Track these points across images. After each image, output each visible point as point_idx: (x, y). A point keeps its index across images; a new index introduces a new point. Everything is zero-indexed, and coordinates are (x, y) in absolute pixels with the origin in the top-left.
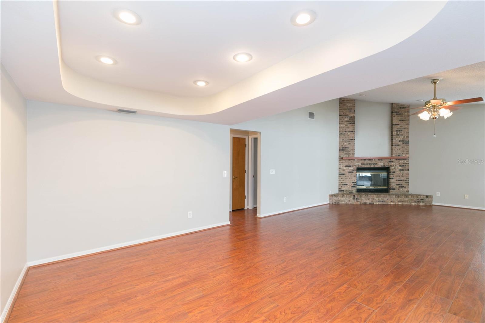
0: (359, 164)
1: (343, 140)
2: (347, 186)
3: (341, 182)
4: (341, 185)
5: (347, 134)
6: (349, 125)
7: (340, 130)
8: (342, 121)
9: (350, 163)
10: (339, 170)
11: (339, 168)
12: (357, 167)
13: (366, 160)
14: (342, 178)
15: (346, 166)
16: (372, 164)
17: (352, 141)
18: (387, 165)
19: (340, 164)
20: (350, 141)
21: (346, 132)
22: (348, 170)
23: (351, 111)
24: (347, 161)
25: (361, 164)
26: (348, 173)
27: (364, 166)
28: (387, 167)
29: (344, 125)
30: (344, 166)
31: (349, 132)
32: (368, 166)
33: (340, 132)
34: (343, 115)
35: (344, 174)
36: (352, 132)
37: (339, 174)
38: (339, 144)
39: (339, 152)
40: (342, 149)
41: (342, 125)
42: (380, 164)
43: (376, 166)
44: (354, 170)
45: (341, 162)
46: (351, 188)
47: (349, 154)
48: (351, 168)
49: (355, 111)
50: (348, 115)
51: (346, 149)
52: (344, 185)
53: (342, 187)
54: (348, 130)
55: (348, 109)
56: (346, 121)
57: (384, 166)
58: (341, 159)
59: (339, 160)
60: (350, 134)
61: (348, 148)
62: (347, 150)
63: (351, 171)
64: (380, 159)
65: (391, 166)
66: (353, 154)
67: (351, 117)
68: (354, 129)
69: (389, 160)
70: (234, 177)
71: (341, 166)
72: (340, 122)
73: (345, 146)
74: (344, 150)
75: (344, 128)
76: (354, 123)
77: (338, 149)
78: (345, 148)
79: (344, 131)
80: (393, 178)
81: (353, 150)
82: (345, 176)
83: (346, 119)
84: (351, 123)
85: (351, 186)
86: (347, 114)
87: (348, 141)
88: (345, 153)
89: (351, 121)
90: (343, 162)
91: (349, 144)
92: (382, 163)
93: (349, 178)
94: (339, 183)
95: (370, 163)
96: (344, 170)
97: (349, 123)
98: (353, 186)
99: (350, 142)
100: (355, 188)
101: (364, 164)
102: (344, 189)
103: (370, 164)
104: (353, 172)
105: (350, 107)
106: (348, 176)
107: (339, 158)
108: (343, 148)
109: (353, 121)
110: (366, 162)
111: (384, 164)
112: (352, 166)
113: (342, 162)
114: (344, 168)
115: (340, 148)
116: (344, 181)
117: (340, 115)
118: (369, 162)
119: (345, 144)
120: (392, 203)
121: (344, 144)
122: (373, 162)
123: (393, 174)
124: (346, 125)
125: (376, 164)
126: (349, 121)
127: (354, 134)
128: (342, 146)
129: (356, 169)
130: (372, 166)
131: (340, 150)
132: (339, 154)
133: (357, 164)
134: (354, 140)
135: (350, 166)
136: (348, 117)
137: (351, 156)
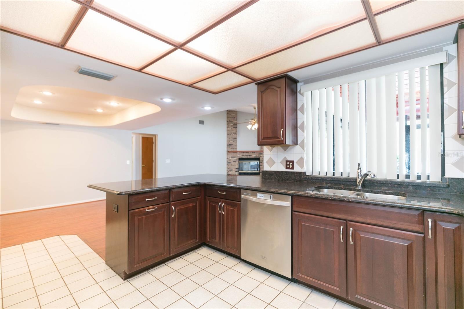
0: (240, 156)
1: (229, 139)
2: (232, 171)
3: (228, 168)
4: (229, 171)
5: (232, 135)
6: (233, 129)
7: (227, 132)
8: (229, 126)
9: (234, 155)
10: (227, 160)
11: (227, 159)
12: (239, 157)
14: (229, 166)
15: (232, 157)
18: (258, 156)
19: (227, 156)
20: (234, 139)
21: (231, 133)
22: (233, 160)
23: (234, 119)
24: (232, 154)
26: (233, 162)
27: (243, 157)
28: (258, 157)
29: (230, 129)
30: (231, 157)
31: (233, 133)
32: (246, 157)
33: (227, 133)
34: (229, 122)
35: (230, 163)
36: (235, 133)
37: (227, 163)
38: (227, 141)
39: (227, 147)
40: (229, 145)
41: (228, 129)
42: (254, 156)
43: (251, 157)
44: (237, 160)
46: (235, 172)
47: (233, 149)
48: (235, 159)
49: (237, 119)
50: (232, 122)
52: (231, 170)
53: (229, 172)
54: (233, 132)
55: (233, 117)
56: (232, 126)
57: (256, 157)
58: (228, 152)
59: (227, 153)
60: (234, 135)
61: (233, 144)
62: (232, 146)
63: (235, 160)
64: (254, 152)
65: (260, 157)
66: (236, 149)
67: (235, 123)
68: (237, 131)
69: (259, 153)
70: (143, 165)
72: (227, 126)
73: (231, 143)
74: (230, 146)
75: (230, 130)
76: (237, 127)
77: (226, 145)
78: (231, 144)
79: (230, 132)
80: (261, 165)
81: (236, 146)
82: (231, 164)
83: (232, 125)
84: (235, 127)
86: (232, 120)
87: (233, 139)
88: (231, 148)
89: (234, 126)
91: (234, 142)
92: (255, 155)
93: (234, 166)
94: (227, 169)
96: (230, 160)
97: (233, 127)
98: (236, 171)
100: (238, 172)
101: (243, 156)
102: (230, 173)
103: (247, 156)
104: (236, 161)
105: (234, 116)
106: (233, 164)
107: (227, 152)
108: (229, 144)
109: (236, 126)
110: (244, 154)
111: (256, 155)
112: (236, 157)
113: (229, 155)
114: (231, 159)
115: (227, 144)
116: (230, 167)
117: (227, 122)
118: (247, 154)
119: (231, 141)
121: (230, 142)
122: (249, 154)
123: (261, 162)
124: (232, 129)
125: (251, 155)
127: (237, 135)
128: (229, 143)
129: (238, 159)
130: (249, 157)
131: (227, 146)
132: (227, 149)
133: (238, 156)
134: (236, 139)
135: (234, 157)
137: (235, 150)
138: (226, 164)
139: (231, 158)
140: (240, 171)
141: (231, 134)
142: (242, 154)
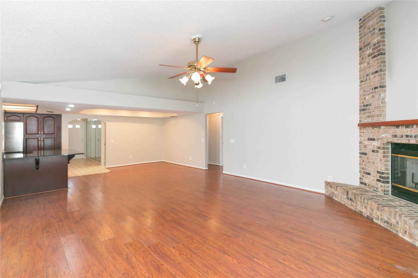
1: (364, 91)
2: (369, 176)
3: (362, 167)
4: (363, 174)
5: (370, 79)
6: (372, 61)
7: (360, 75)
8: (363, 59)
9: (374, 133)
10: (360, 146)
11: (360, 143)
13: (400, 127)
14: (363, 161)
15: (369, 139)
16: (411, 137)
17: (376, 90)
19: (360, 136)
20: (374, 91)
21: (367, 75)
22: (372, 148)
23: (374, 34)
24: (371, 130)
25: (390, 136)
26: (371, 153)
29: (366, 65)
30: (366, 138)
31: (373, 73)
33: (360, 78)
34: (364, 47)
35: (365, 154)
37: (360, 153)
38: (360, 99)
39: (360, 114)
40: (363, 108)
41: (363, 66)
44: (379, 148)
45: (362, 131)
46: (376, 181)
47: (372, 116)
48: (376, 144)
50: (370, 43)
51: (368, 107)
52: (367, 173)
54: (371, 70)
56: (369, 56)
58: (362, 126)
59: (360, 129)
60: (374, 77)
61: (370, 105)
62: (370, 109)
63: (376, 149)
67: (376, 44)
68: (379, 66)
71: (362, 139)
72: (360, 61)
73: (368, 101)
74: (365, 109)
75: (365, 69)
77: (358, 109)
78: (367, 105)
79: (365, 75)
82: (368, 159)
83: (368, 52)
84: (379, 55)
85: (375, 178)
86: (369, 41)
87: (371, 91)
88: (367, 114)
89: (377, 52)
90: (365, 131)
93: (374, 163)
94: (360, 168)
95: (409, 134)
96: (365, 146)
97: (372, 58)
98: (378, 178)
99: (373, 94)
100: (383, 184)
101: (395, 136)
102: (366, 180)
103: (407, 136)
104: (377, 152)
105: (373, 26)
106: (372, 159)
107: (360, 125)
108: (364, 106)
110: (402, 131)
112: (378, 140)
113: (363, 133)
115: (360, 107)
116: (365, 166)
117: (361, 49)
119: (367, 98)
120: (406, 238)
121: (365, 99)
124: (368, 63)
126: (371, 54)
127: (380, 75)
128: (363, 103)
131: (360, 110)
132: (360, 118)
133: (384, 135)
134: (383, 88)
135: (374, 140)
136: (370, 48)
137: (375, 120)
138: (359, 155)
139: (366, 143)
140: (395, 183)
141: (368, 78)
142: (392, 130)
